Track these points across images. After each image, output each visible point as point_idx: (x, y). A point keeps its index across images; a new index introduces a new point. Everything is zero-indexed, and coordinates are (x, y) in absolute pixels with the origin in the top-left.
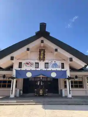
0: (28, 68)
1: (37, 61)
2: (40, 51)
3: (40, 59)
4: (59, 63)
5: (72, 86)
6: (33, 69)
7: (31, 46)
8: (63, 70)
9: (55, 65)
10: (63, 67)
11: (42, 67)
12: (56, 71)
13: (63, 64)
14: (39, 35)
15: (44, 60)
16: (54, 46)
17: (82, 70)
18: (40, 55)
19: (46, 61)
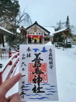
0: (31, 35)
1: (34, 32)
2: (35, 29)
3: (35, 32)
4: (41, 33)
5: (45, 40)
6: (33, 35)
7: (32, 28)
8: (42, 35)
9: (40, 34)
10: (42, 34)
11: (35, 34)
12: (40, 36)
13: (42, 33)
14: (34, 24)
15: (36, 32)
16: (39, 28)
17: (48, 35)
18: (35, 30)
19: (37, 32)
